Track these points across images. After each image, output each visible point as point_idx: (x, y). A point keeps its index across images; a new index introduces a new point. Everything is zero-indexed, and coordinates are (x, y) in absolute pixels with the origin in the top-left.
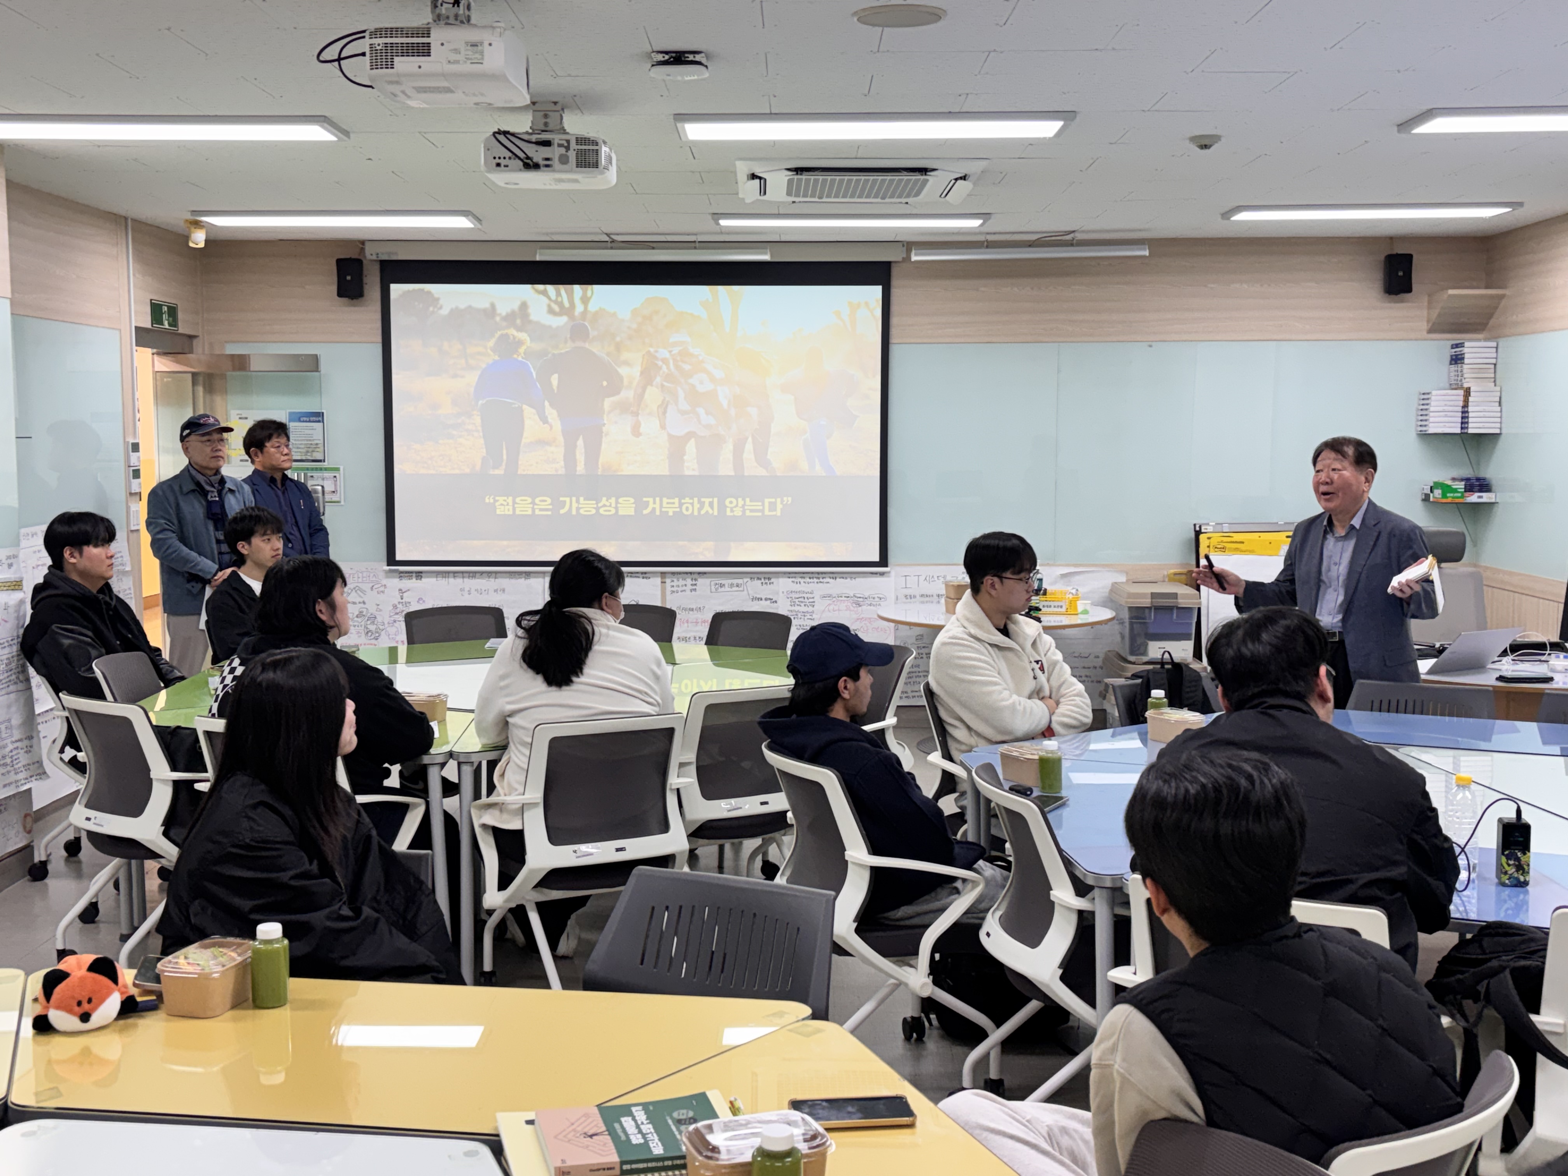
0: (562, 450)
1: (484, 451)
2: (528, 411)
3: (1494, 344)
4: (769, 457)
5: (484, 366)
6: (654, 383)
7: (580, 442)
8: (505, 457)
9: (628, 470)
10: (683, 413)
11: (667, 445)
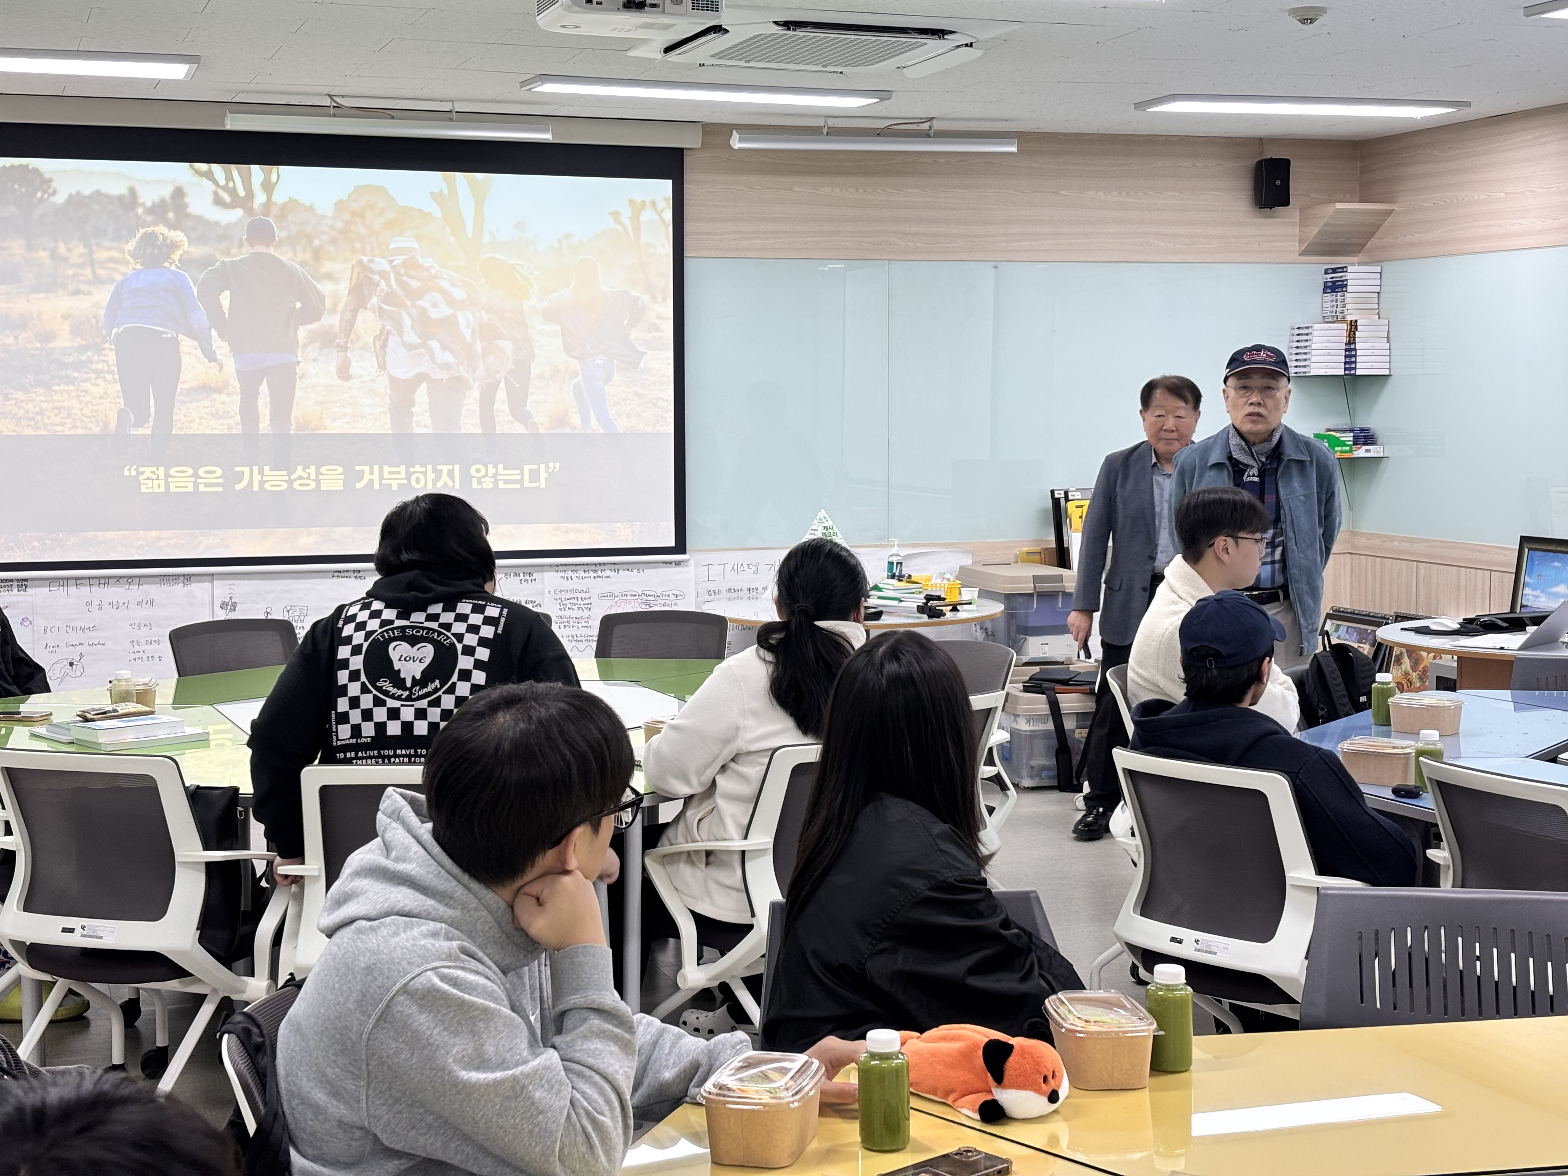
0: (237, 399)
1: (122, 401)
2: (187, 344)
3: (1378, 269)
4: (528, 408)
5: (119, 278)
6: (369, 306)
7: (264, 388)
8: (152, 410)
9: (334, 427)
10: (410, 347)
11: (389, 392)
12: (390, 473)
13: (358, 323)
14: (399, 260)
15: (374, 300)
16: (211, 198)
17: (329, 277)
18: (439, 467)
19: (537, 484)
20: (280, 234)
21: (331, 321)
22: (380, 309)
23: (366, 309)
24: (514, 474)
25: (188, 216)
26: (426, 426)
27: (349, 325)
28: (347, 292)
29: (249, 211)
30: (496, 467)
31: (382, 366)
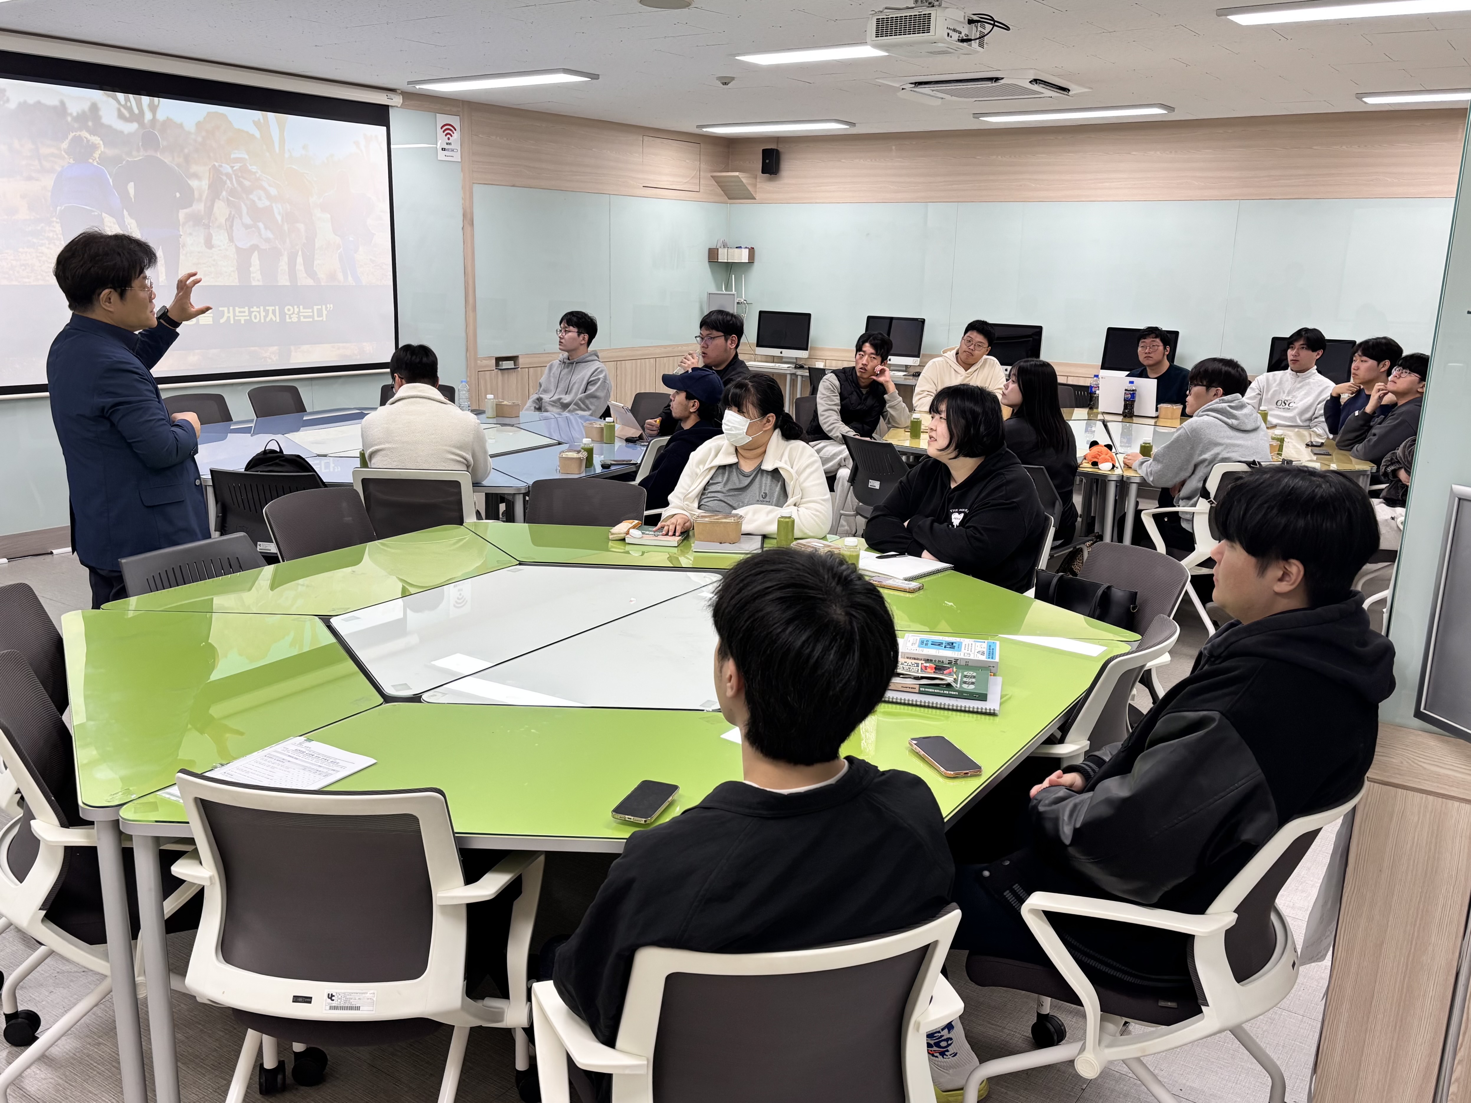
2: (108, 220)
4: (314, 268)
5: (59, 169)
10: (247, 227)
11: (236, 257)
12: (240, 312)
13: (215, 209)
14: (237, 166)
15: (224, 193)
16: (115, 114)
17: (196, 176)
18: (267, 308)
19: (321, 319)
20: (163, 143)
21: (199, 207)
22: (228, 199)
23: (219, 199)
24: (308, 312)
25: (102, 125)
26: (258, 280)
27: (210, 210)
28: (207, 186)
29: (141, 124)
30: (298, 307)
31: (231, 239)
